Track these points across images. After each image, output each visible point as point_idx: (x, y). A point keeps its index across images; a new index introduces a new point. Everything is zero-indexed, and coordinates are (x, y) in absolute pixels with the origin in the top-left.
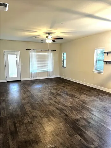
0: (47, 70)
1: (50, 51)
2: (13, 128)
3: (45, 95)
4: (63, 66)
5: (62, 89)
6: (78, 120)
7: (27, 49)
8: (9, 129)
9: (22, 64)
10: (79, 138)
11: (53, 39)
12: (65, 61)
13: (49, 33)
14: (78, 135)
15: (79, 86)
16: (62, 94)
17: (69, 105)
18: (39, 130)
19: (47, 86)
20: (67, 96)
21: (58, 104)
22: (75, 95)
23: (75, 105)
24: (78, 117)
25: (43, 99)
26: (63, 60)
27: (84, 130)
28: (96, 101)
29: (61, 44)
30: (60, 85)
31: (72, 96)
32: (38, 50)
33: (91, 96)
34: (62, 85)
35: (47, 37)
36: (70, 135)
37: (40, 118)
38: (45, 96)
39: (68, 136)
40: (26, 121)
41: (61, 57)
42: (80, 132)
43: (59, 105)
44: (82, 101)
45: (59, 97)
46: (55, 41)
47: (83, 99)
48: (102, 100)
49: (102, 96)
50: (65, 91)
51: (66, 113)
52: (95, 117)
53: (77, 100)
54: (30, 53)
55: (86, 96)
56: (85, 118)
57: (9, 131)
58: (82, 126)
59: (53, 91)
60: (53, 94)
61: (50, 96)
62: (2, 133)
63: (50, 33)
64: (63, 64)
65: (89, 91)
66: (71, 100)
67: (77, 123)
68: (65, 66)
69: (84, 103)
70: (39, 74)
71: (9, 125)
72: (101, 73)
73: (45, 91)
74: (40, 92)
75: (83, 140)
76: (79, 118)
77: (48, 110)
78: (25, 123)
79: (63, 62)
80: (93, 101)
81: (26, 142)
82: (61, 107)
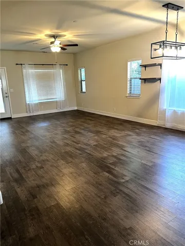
0: (56, 98)
1: (58, 66)
2: (16, 175)
3: (56, 134)
4: (82, 91)
5: (81, 125)
6: (105, 158)
7: (17, 64)
8: (11, 177)
9: (12, 90)
10: (107, 174)
11: (62, 46)
12: (84, 83)
13: (54, 37)
14: (105, 173)
15: (108, 120)
16: (82, 131)
17: (93, 143)
18: (54, 173)
19: (58, 123)
20: (90, 133)
21: (78, 144)
22: (102, 131)
23: (102, 143)
24: (105, 154)
25: (54, 139)
26: (82, 81)
27: (113, 167)
28: (130, 135)
29: (75, 54)
30: (79, 120)
31: (98, 133)
32: (37, 65)
33: (124, 130)
34: (83, 120)
35: (52, 43)
36: (95, 173)
37: (53, 161)
38: (57, 136)
39: (93, 174)
40: (34, 166)
41: (78, 76)
42: (107, 169)
43: (80, 145)
44: (111, 138)
45: (79, 135)
46: (65, 49)
47: (113, 135)
48: (138, 134)
49: (138, 129)
50: (87, 128)
51: (88, 152)
52: (127, 153)
53: (104, 136)
54: (24, 71)
55: (116, 131)
56: (115, 154)
57: (12, 179)
58: (110, 164)
59: (68, 129)
60: (68, 132)
61: (64, 136)
62: (2, 181)
63: (57, 37)
64: (82, 87)
65: (121, 124)
66: (96, 137)
67: (105, 161)
68: (84, 90)
69: (114, 139)
70: (41, 105)
71: (10, 173)
72: (138, 97)
73: (56, 130)
74: (49, 132)
75: (111, 176)
76: (106, 156)
77: (63, 151)
78: (33, 169)
79: (81, 84)
80: (126, 136)
81: (38, 186)
82: (82, 146)
